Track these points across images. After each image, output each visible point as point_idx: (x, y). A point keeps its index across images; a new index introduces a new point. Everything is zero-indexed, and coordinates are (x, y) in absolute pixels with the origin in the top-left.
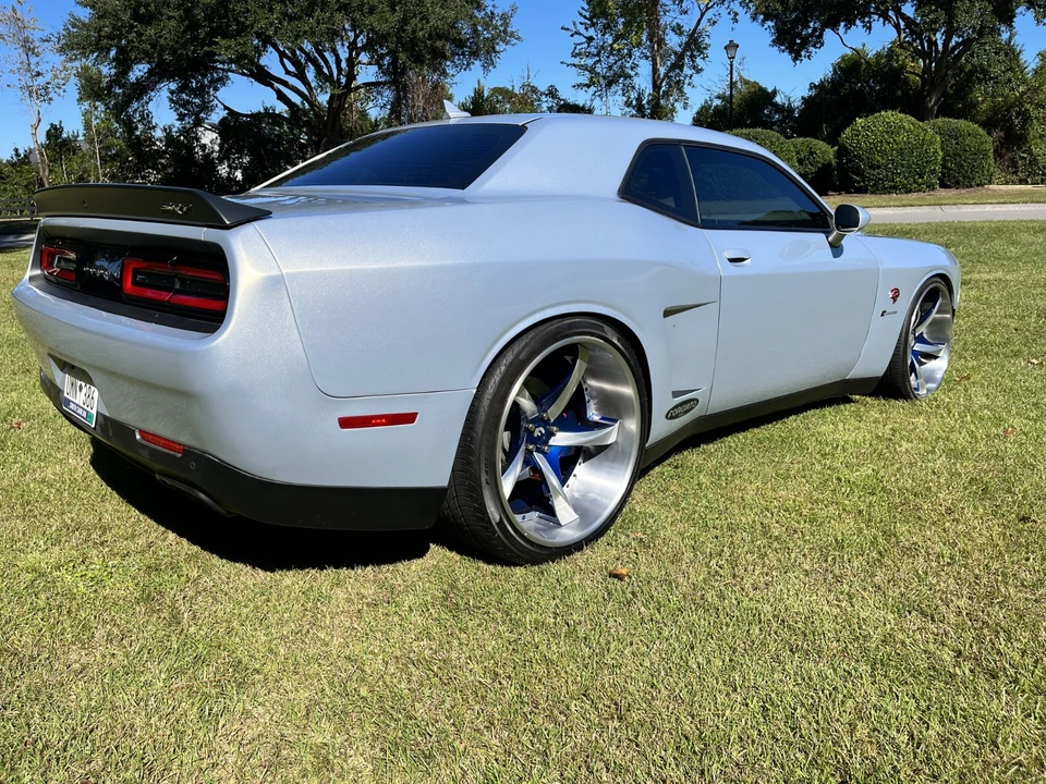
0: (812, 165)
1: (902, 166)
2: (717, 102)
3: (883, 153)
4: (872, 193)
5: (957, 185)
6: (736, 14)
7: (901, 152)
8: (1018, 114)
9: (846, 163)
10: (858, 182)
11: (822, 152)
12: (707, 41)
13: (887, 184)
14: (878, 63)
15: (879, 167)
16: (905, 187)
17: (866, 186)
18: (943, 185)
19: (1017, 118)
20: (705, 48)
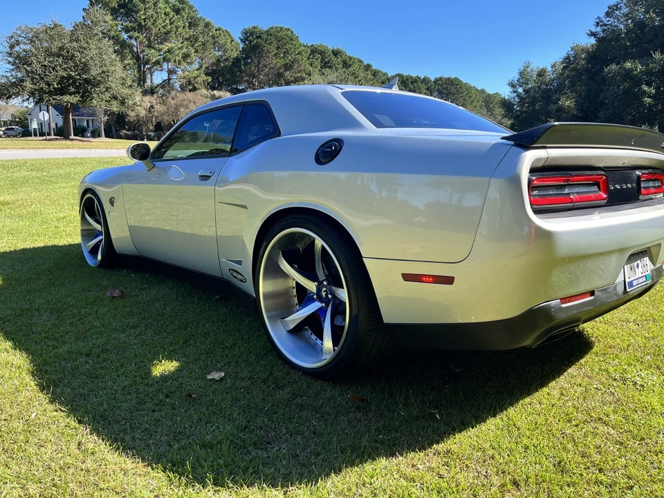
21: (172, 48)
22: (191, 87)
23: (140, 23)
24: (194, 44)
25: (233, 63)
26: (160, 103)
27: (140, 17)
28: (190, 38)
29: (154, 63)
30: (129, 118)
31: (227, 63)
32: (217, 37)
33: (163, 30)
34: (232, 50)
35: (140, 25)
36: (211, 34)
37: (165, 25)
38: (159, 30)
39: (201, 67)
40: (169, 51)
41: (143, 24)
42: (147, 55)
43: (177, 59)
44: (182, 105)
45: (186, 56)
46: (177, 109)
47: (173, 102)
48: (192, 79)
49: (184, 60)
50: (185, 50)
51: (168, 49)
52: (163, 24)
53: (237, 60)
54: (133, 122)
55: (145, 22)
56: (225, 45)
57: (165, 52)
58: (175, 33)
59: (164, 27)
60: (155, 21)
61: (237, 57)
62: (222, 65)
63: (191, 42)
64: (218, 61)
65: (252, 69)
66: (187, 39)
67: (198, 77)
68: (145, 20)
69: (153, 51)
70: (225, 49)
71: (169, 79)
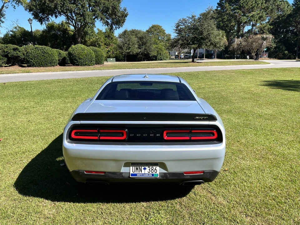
0: (61, 57)
1: (87, 59)
2: (11, 33)
3: (82, 56)
4: (81, 66)
5: (98, 64)
6: (15, 6)
7: (86, 55)
8: (97, 44)
9: (72, 57)
10: (77, 63)
11: (63, 54)
12: (4, 13)
13: (84, 63)
14: (59, 26)
15: (81, 59)
16: (88, 64)
17: (79, 64)
18: (96, 64)
19: (97, 45)
20: (4, 15)
21: (254, 14)
22: (262, 32)
23: (240, 5)
24: (267, 11)
25: (287, 17)
26: (245, 41)
27: (241, 2)
28: (264, 8)
29: (244, 23)
30: (229, 49)
31: (283, 18)
32: (280, 5)
33: (251, 7)
34: (288, 11)
35: (240, 6)
36: (276, 4)
37: (252, 4)
38: (249, 7)
39: (270, 21)
40: (252, 16)
41: (242, 5)
42: (241, 20)
43: (256, 19)
44: (254, 42)
45: (260, 18)
46: (252, 43)
47: (250, 40)
48: (262, 28)
49: (259, 20)
50: (260, 15)
51: (252, 15)
52: (251, 4)
53: (290, 15)
54: (232, 50)
55: (243, 4)
56: (284, 9)
57: (250, 17)
58: (257, 7)
59: (251, 5)
60: (248, 3)
61: (290, 14)
62: (281, 19)
63: (265, 10)
64: (279, 17)
65: (297, 19)
66: (263, 9)
67: (265, 26)
68: (243, 3)
69: (245, 17)
70: (283, 11)
71: (252, 29)
